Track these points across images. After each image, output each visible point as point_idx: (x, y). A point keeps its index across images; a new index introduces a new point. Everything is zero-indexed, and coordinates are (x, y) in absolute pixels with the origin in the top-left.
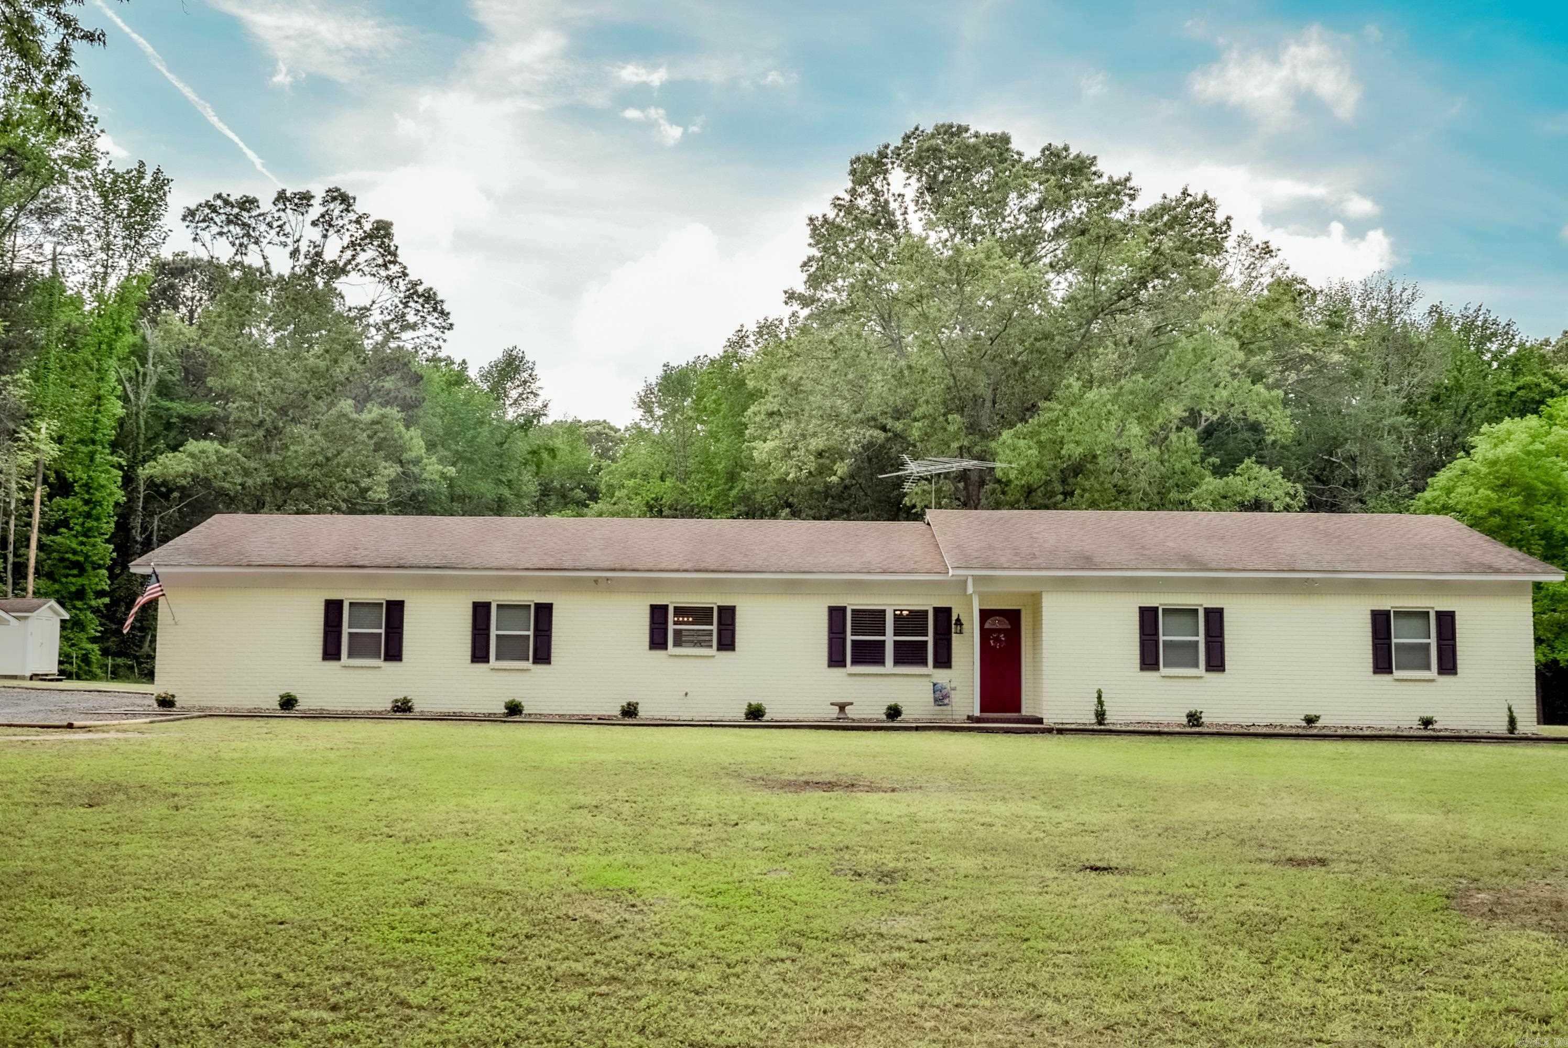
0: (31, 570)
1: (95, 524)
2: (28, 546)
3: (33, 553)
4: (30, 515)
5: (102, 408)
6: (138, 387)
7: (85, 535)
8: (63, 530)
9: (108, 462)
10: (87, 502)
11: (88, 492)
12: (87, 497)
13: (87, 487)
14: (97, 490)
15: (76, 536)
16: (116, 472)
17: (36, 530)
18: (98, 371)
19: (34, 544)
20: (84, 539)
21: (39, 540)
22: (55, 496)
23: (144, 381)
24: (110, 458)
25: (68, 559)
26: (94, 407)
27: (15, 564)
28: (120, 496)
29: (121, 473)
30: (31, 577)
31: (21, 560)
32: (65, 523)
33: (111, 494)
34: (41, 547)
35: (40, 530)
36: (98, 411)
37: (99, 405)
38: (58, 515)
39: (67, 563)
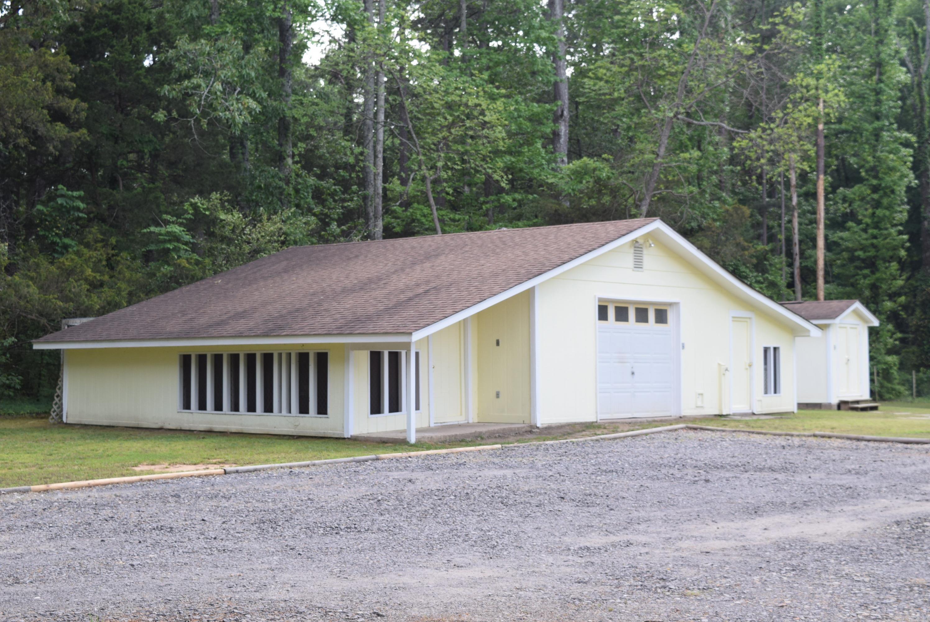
0: (821, 273)
1: (887, 213)
2: (815, 246)
3: (821, 254)
4: (814, 212)
5: (884, 78)
6: (918, 53)
7: (876, 226)
8: (850, 224)
9: (896, 139)
10: (875, 189)
11: (876, 177)
12: (875, 182)
13: (874, 171)
14: (885, 174)
15: (865, 230)
16: (906, 151)
17: (822, 226)
18: (877, 33)
19: (821, 243)
20: (875, 232)
21: (826, 238)
22: (838, 188)
23: (924, 45)
24: (897, 134)
25: (858, 258)
26: (875, 78)
27: (802, 269)
28: (912, 179)
29: (911, 151)
30: (821, 281)
31: (809, 263)
32: (852, 216)
33: (903, 176)
34: (829, 246)
35: (827, 227)
36: (880, 81)
37: (881, 74)
38: (843, 208)
39: (857, 263)
